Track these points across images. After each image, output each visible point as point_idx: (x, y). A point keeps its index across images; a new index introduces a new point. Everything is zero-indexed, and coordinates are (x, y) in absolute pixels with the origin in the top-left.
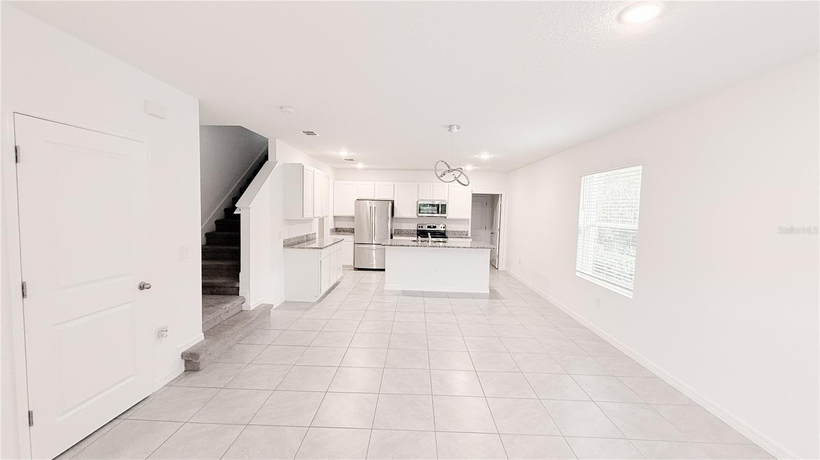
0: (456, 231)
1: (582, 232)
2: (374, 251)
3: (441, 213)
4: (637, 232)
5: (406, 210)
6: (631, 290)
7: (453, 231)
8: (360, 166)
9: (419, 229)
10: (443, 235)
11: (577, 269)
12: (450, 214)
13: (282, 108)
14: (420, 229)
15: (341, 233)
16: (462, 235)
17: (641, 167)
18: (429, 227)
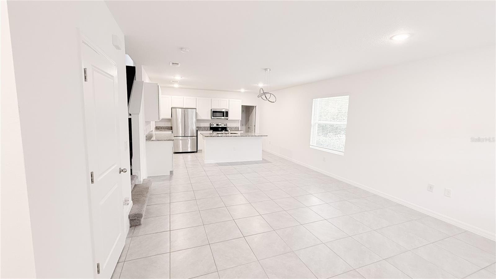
0: (232, 127)
1: (313, 126)
2: (180, 141)
3: (226, 117)
4: (346, 126)
5: (204, 115)
6: (343, 152)
8: (176, 86)
9: (211, 126)
10: (224, 129)
11: (311, 144)
12: (230, 117)
13: (181, 49)
15: (162, 130)
16: (237, 129)
17: (348, 96)
18: (217, 125)
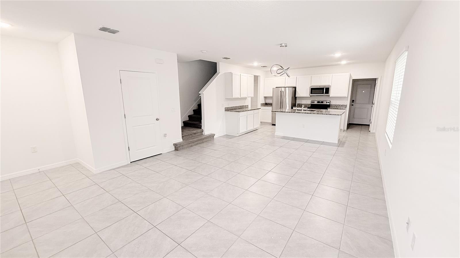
0: (337, 105)
3: (325, 93)
5: (303, 92)
7: (335, 105)
11: (386, 130)
14: (313, 103)
15: (268, 106)
18: (318, 102)
